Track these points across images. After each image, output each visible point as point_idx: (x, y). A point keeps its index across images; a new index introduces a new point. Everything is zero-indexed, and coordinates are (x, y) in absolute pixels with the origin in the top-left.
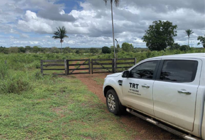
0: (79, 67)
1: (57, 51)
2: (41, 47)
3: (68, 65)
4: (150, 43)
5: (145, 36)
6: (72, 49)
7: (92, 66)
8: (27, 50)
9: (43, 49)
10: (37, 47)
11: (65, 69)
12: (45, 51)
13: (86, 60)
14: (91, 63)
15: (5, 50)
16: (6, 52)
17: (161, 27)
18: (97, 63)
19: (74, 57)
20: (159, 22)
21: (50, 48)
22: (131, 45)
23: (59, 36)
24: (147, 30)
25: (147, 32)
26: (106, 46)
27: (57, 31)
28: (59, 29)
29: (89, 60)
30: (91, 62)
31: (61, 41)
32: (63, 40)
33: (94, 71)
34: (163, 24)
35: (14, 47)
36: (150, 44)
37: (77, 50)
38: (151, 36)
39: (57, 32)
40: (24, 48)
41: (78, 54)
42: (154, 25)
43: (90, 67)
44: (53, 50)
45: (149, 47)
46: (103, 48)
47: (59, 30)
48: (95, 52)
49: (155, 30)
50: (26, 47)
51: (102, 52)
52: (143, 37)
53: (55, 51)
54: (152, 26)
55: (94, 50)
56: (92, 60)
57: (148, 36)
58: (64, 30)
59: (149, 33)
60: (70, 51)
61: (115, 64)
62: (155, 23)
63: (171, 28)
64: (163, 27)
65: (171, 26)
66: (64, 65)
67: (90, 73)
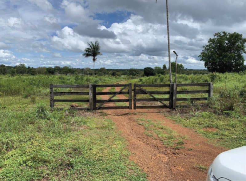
0: (113, 97)
1: (90, 73)
2: (72, 68)
3: (95, 94)
4: (210, 62)
5: (203, 53)
6: (108, 70)
7: (135, 96)
8: (56, 71)
9: (75, 70)
10: (68, 68)
11: (90, 101)
12: (76, 72)
13: (125, 86)
14: (133, 90)
15: (32, 70)
16: (33, 73)
17: (227, 42)
18: (143, 91)
19: (110, 80)
20: (222, 34)
21: (83, 69)
22: (181, 65)
23: (91, 53)
24: (206, 45)
25: (205, 48)
26: (149, 67)
27: (89, 47)
28: (91, 44)
29: (130, 85)
30: (133, 88)
31: (94, 60)
32: (96, 59)
33: (137, 105)
34: (228, 37)
35: (42, 68)
36: (210, 64)
37: (114, 71)
38: (211, 53)
39: (88, 49)
40: (52, 69)
41: (115, 77)
42: (216, 39)
43: (131, 97)
44: (86, 72)
45: (208, 68)
46: (145, 69)
47: (91, 46)
48: (136, 74)
49: (216, 45)
50: (55, 67)
51: (144, 74)
52: (200, 54)
53: (88, 73)
54: (213, 40)
55: (134, 72)
56: (135, 85)
57: (207, 53)
58: (98, 46)
59: (208, 49)
60: (105, 72)
61: (175, 93)
62: (217, 35)
63: (241, 43)
64: (228, 41)
65: (241, 39)
66: (88, 94)
67: (131, 109)
